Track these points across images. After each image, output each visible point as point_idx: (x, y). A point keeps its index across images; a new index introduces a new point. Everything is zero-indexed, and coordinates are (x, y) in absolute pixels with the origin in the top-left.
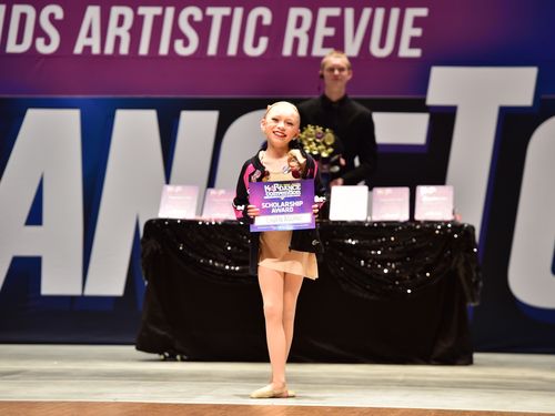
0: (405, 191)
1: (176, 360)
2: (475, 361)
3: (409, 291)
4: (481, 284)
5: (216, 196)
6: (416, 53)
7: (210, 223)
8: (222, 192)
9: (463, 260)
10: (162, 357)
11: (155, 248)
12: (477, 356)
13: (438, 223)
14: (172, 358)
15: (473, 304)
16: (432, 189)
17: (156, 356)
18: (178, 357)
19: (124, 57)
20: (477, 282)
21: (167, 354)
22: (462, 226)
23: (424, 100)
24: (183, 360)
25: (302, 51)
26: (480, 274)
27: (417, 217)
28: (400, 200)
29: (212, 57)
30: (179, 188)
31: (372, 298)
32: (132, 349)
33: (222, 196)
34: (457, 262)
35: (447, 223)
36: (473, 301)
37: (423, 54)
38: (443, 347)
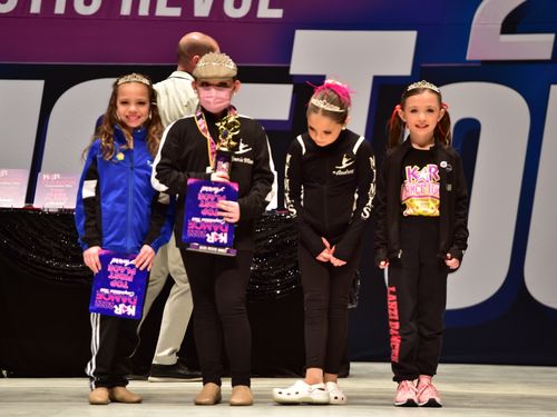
1: (3, 377)
2: (351, 372)
4: (359, 283)
5: (49, 181)
6: (278, 13)
7: (44, 213)
8: (57, 176)
12: (353, 365)
15: (350, 306)
18: (4, 372)
20: (355, 282)
23: (288, 68)
24: (9, 376)
25: (144, 10)
29: (35, 15)
30: (4, 172)
33: (58, 181)
36: (352, 303)
37: (284, 14)
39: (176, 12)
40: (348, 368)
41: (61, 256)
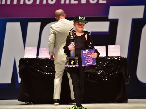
0: (104, 47)
1: (31, 104)
2: (128, 102)
3: (107, 80)
4: (129, 77)
5: (43, 50)
6: (105, 2)
7: (41, 59)
8: (45, 49)
9: (124, 69)
10: (26, 103)
11: (23, 68)
12: (128, 100)
13: (116, 57)
14: (30, 104)
15: (127, 83)
16: (113, 46)
17: (24, 103)
18: (32, 103)
19: (9, 5)
20: (128, 76)
21: (28, 102)
22: (124, 58)
23: (108, 17)
24: (33, 104)
25: (67, 2)
26: (129, 74)
27: (109, 55)
28: (103, 50)
29: (38, 5)
30: (30, 48)
31: (94, 82)
32: (16, 101)
33: (45, 50)
34: (122, 70)
35: (118, 57)
36: (127, 82)
37: (107, 2)
38: (118, 97)
39: (76, 2)
40: (127, 101)
41: (46, 71)
